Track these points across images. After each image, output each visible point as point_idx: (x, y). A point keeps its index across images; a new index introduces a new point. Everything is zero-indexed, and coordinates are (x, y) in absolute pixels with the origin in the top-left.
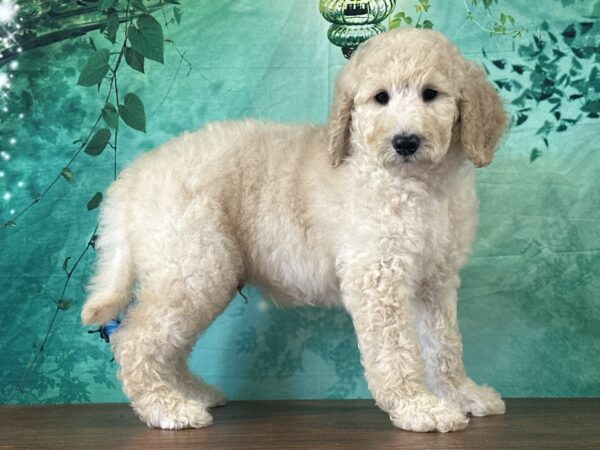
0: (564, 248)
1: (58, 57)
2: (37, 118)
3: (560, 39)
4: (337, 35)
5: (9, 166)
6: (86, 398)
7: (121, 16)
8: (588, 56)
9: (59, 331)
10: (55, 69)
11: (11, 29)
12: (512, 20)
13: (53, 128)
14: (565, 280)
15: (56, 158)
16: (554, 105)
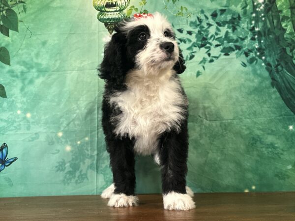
0: (214, 119)
3: (210, 17)
4: (102, 17)
8: (224, 26)
16: (207, 50)
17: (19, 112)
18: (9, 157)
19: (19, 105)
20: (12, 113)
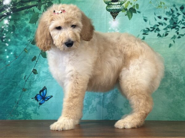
0: (179, 75)
1: (23, 15)
2: (17, 33)
3: (179, 9)
5: (8, 48)
6: (31, 118)
7: (43, 2)
9: (23, 98)
10: (22, 18)
11: (9, 6)
12: (164, 4)
13: (21, 36)
15: (23, 45)
16: (177, 30)
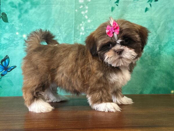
0: (155, 43)
14: (155, 53)
17: (17, 33)
18: (10, 65)
19: (17, 28)
20: (12, 34)
